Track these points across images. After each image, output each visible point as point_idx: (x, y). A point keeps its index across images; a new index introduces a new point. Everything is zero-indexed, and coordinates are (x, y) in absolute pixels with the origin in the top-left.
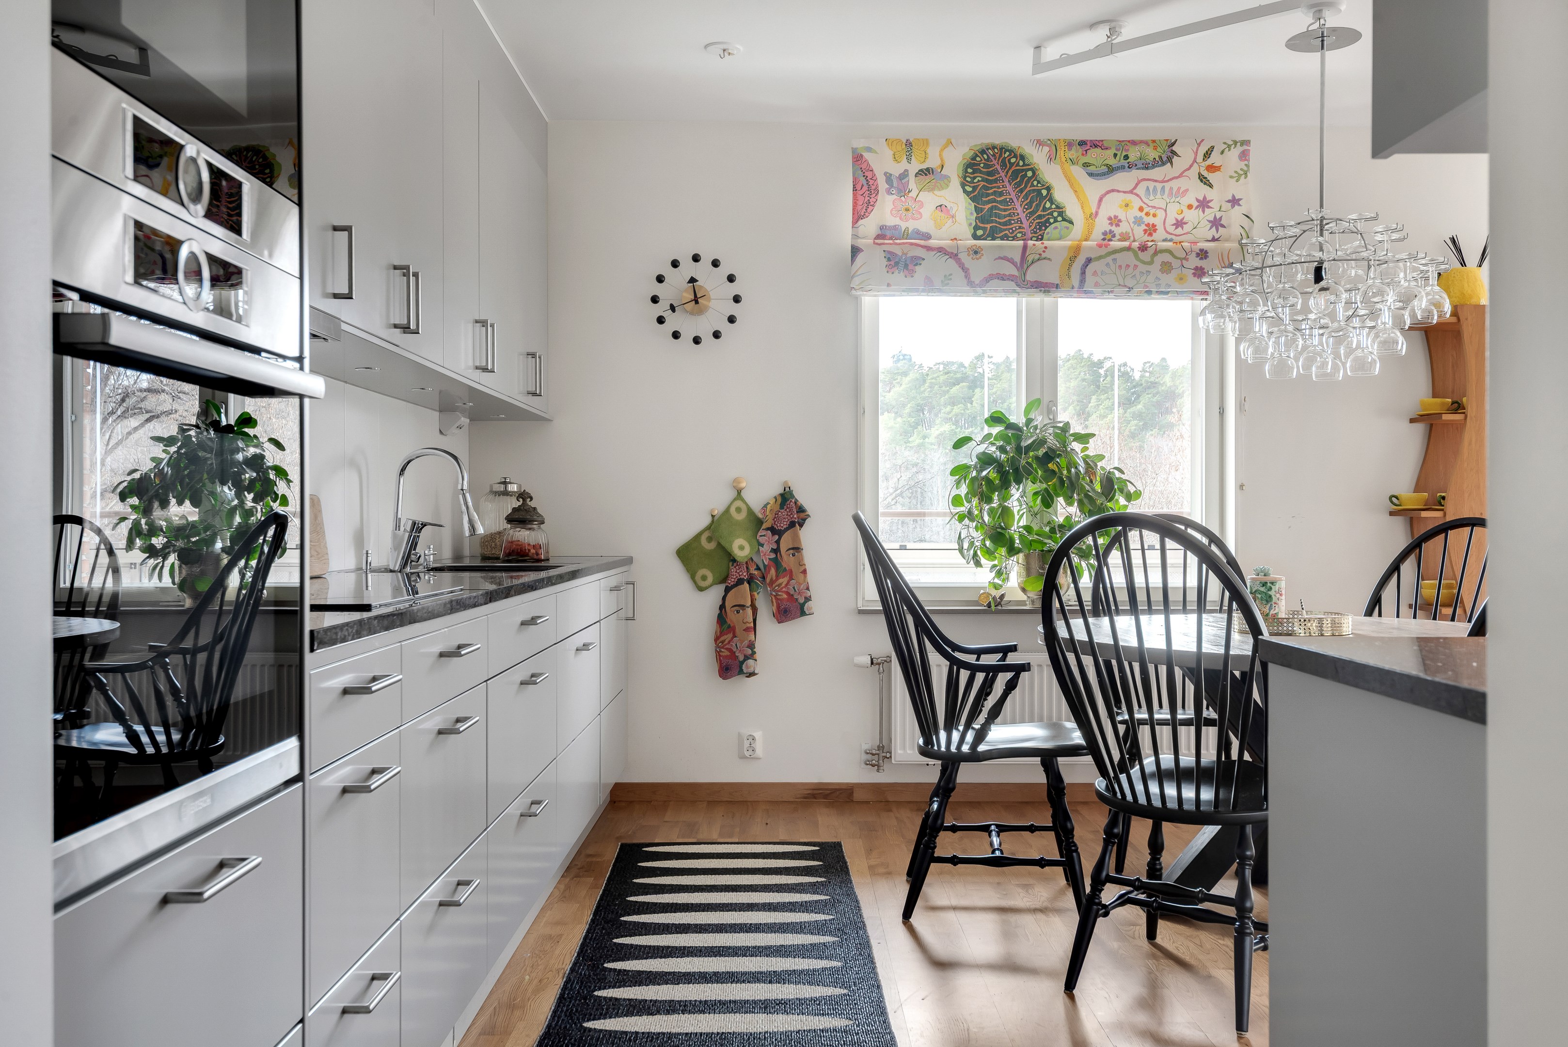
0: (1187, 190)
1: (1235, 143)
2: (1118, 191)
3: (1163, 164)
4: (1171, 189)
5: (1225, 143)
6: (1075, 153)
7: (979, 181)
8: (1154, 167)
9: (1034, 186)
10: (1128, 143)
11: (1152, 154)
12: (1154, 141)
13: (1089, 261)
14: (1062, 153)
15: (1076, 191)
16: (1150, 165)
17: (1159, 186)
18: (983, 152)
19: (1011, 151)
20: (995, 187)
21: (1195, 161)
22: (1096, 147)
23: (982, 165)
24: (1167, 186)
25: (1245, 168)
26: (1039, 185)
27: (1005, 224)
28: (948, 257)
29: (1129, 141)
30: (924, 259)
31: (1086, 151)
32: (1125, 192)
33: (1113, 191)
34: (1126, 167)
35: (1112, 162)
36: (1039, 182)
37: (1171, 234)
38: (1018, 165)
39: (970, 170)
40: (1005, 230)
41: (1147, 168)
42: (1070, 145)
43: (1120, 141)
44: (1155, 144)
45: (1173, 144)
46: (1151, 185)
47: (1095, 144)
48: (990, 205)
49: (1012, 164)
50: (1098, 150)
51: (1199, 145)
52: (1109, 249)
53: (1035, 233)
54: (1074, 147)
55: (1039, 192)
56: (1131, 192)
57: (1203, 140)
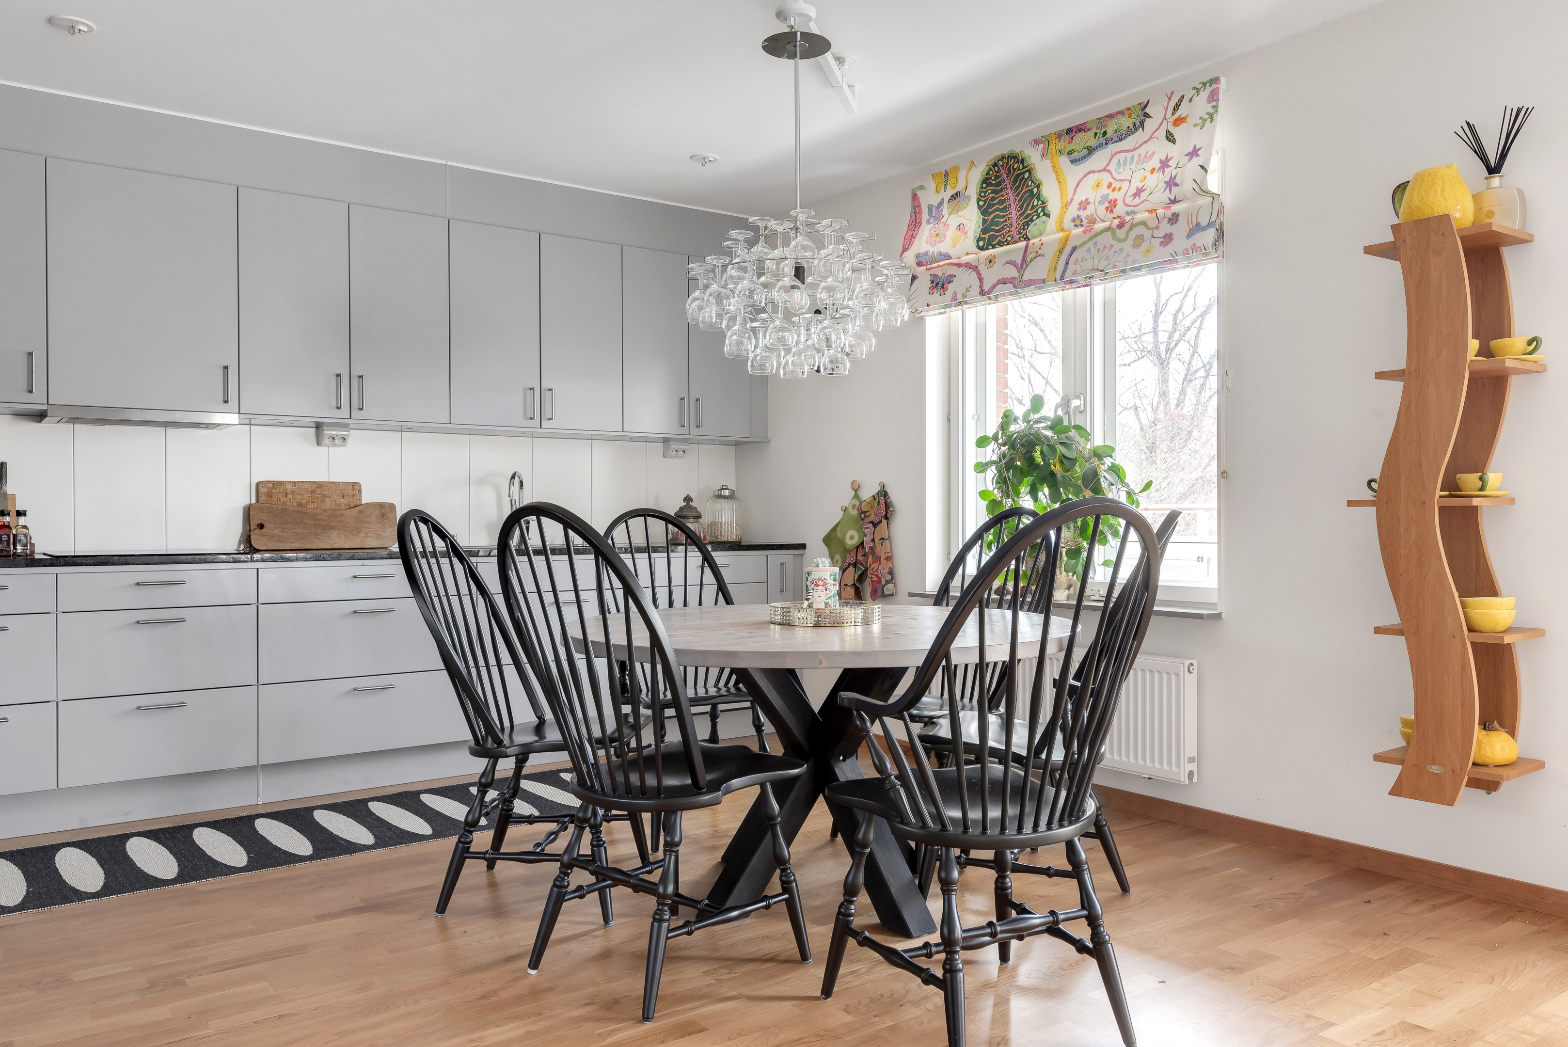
0: (1154, 153)
1: (1204, 84)
2: (1094, 172)
3: (1136, 130)
4: (1140, 155)
5: (1194, 88)
6: (1062, 144)
7: (989, 194)
8: (1127, 136)
9: (1029, 186)
10: (1106, 119)
11: (1126, 122)
12: (1129, 109)
13: (1074, 249)
14: (1054, 145)
15: (1060, 182)
16: (1124, 135)
17: (1129, 155)
18: (995, 165)
19: (1015, 157)
20: (1000, 196)
21: (1165, 118)
22: (1080, 131)
23: (993, 178)
24: (1136, 153)
25: (1212, 111)
26: (1033, 184)
27: (999, 231)
28: (972, 270)
29: (1106, 116)
30: (955, 276)
31: (1072, 138)
32: (1099, 171)
33: (1089, 173)
34: (1104, 144)
35: (1093, 143)
36: (1033, 182)
37: (1130, 206)
38: (1019, 170)
39: (984, 185)
40: (998, 236)
41: (1120, 140)
42: (1059, 136)
43: (1099, 119)
44: (1130, 111)
45: (1146, 107)
46: (1123, 156)
47: (1080, 129)
48: (993, 215)
49: (1014, 170)
50: (1082, 134)
51: (1170, 99)
52: (1093, 233)
53: (1020, 233)
54: (1063, 137)
55: (1032, 190)
56: (1105, 170)
57: (1172, 93)
